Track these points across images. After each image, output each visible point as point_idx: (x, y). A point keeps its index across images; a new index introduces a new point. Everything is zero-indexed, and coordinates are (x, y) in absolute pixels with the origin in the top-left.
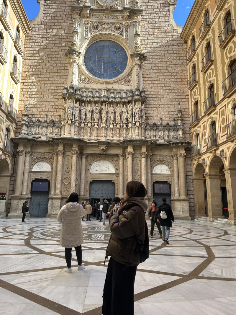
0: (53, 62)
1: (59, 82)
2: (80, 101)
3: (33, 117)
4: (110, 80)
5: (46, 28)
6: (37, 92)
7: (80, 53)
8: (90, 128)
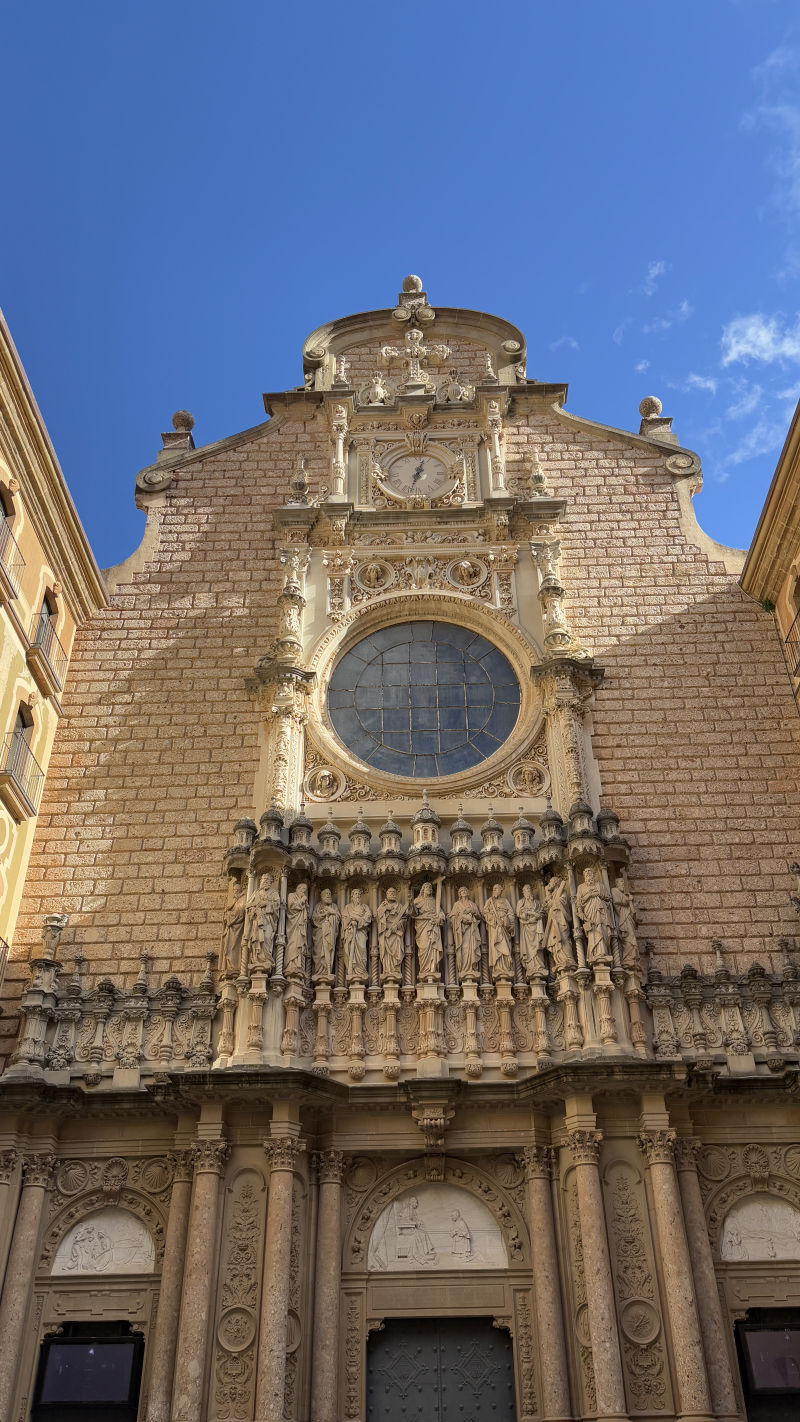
0: (192, 719)
1: (215, 803)
2: (309, 878)
3: (81, 975)
4: (446, 778)
5: (169, 594)
6: (110, 851)
7: (309, 676)
8: (363, 1012)
